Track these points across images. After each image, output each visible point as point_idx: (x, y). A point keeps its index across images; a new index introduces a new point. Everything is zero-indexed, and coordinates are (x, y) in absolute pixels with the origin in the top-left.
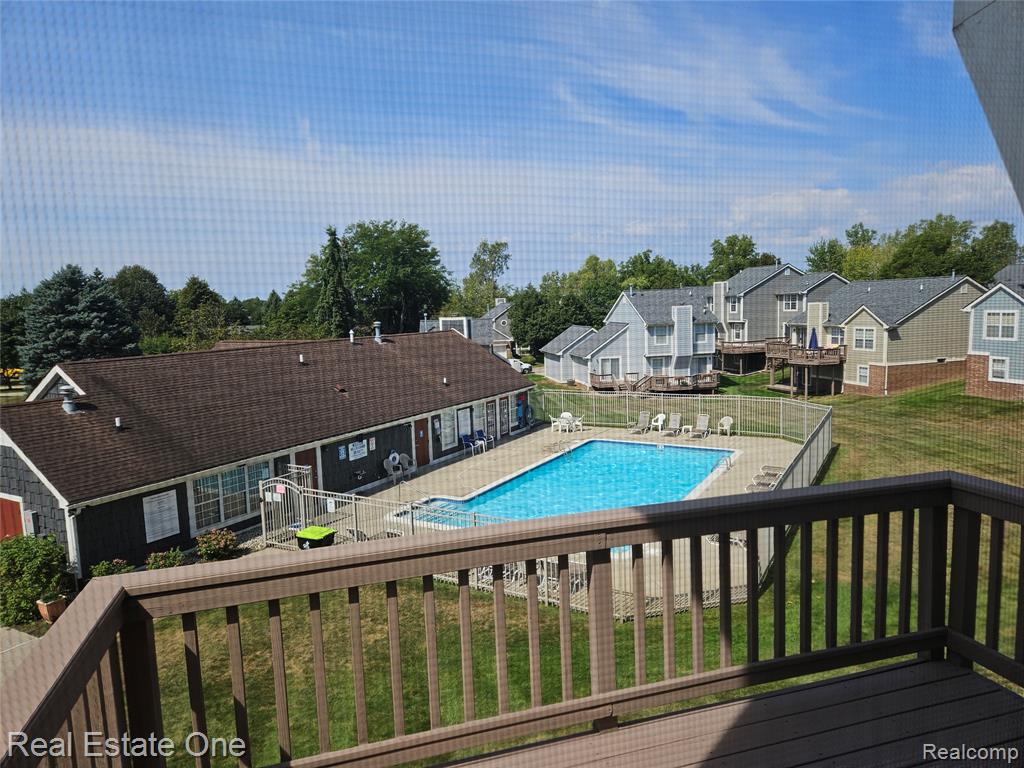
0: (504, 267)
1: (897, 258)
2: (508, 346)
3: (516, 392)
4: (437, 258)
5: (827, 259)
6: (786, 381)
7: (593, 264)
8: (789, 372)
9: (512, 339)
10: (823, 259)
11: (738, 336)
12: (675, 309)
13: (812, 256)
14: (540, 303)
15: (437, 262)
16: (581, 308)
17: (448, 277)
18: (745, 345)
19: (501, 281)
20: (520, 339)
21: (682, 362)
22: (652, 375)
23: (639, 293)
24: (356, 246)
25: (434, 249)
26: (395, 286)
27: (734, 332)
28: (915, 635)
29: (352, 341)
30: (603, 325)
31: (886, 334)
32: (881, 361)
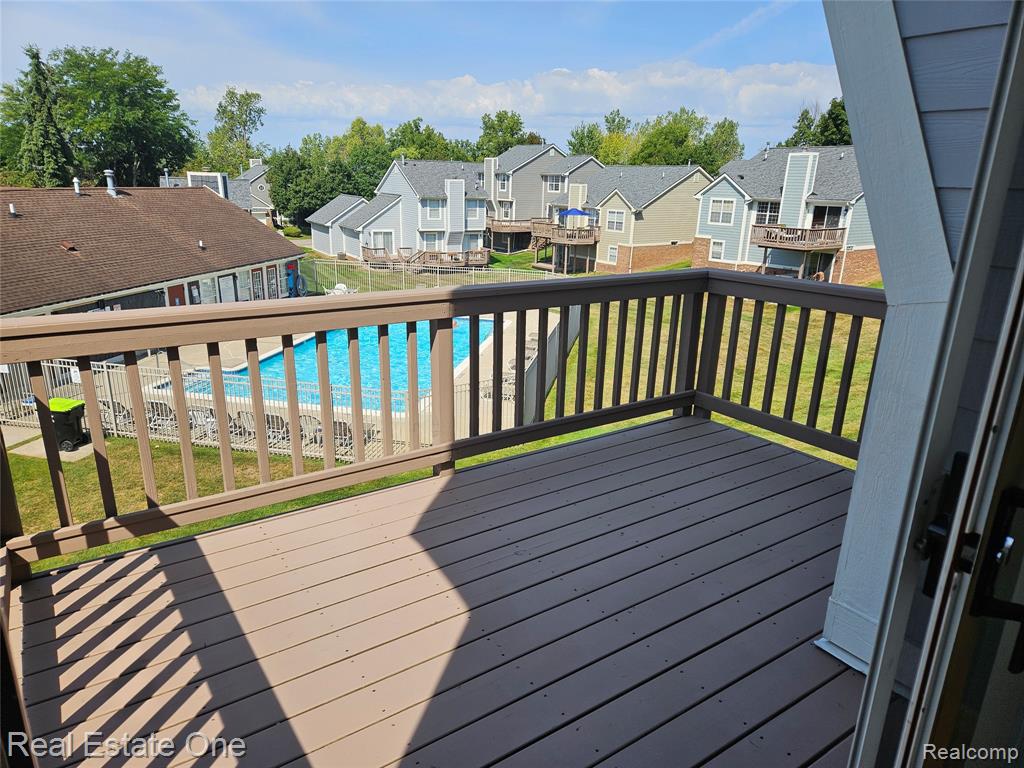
0: (258, 124)
1: (645, 147)
2: (267, 215)
3: (284, 261)
4: (175, 103)
5: (585, 144)
6: (548, 260)
7: (360, 128)
8: (552, 251)
9: (272, 207)
10: (582, 145)
11: (506, 215)
12: (448, 182)
13: (573, 140)
14: (303, 167)
15: (176, 108)
16: (349, 176)
17: (191, 128)
18: (513, 224)
19: (255, 139)
20: (281, 206)
21: (454, 237)
22: (425, 250)
23: (412, 163)
24: (65, 78)
25: (170, 91)
26: (121, 132)
27: (503, 210)
28: (674, 396)
29: (77, 191)
30: (373, 195)
31: (633, 216)
32: (628, 243)
